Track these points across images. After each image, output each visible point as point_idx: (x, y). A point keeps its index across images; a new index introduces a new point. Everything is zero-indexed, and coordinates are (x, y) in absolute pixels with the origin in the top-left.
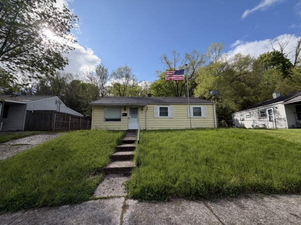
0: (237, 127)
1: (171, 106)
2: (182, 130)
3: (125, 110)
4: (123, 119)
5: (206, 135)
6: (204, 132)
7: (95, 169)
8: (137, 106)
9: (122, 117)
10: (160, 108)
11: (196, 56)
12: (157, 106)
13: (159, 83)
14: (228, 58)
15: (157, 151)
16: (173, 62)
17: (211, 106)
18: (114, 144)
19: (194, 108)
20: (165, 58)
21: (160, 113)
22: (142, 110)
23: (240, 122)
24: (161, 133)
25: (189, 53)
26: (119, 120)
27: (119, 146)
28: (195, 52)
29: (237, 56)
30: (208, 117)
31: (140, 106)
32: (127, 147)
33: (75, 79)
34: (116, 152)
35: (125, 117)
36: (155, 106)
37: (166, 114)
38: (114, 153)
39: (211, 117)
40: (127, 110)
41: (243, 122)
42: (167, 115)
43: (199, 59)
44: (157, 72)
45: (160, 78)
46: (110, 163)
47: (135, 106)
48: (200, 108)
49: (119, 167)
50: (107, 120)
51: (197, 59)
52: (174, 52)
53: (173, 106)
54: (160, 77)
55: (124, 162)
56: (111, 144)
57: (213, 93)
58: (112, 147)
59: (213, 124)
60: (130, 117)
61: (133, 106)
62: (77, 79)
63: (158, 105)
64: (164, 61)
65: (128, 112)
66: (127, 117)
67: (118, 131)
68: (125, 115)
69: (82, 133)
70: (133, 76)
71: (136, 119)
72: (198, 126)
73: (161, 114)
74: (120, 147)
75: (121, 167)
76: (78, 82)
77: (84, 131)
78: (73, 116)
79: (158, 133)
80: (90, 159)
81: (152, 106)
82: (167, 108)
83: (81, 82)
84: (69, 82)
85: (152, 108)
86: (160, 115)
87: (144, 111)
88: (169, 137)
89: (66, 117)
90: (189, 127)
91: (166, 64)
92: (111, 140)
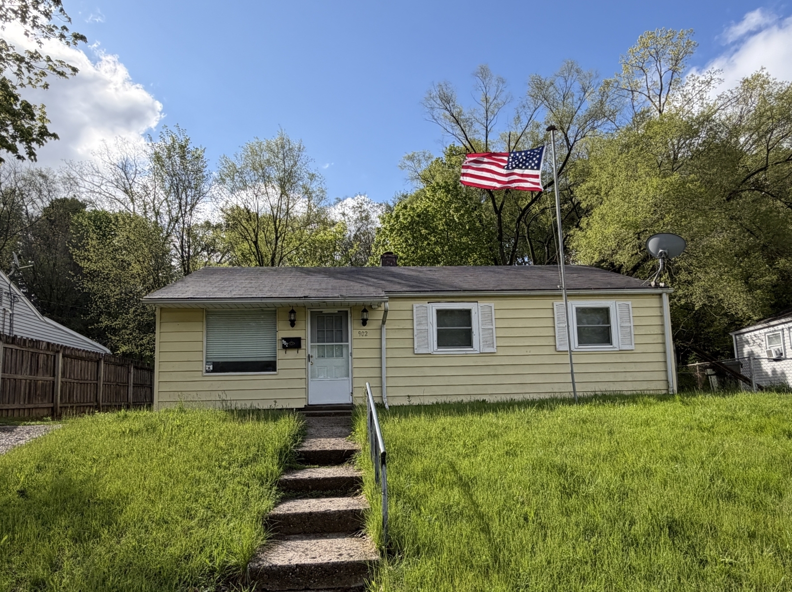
0: (760, 388)
1: (483, 303)
2: (541, 404)
3: (293, 324)
4: (286, 360)
5: (647, 423)
6: (629, 410)
7: (212, 571)
8: (341, 304)
9: (281, 354)
10: (439, 312)
11: (576, 87)
12: (425, 303)
13: (420, 206)
14: (711, 95)
15: (456, 494)
16: (480, 114)
17: (654, 302)
18: (270, 465)
19: (580, 311)
20: (446, 100)
21: (440, 333)
22: (364, 322)
23: (767, 366)
24: (457, 419)
25: (546, 76)
26: (270, 366)
27: (291, 477)
28: (572, 69)
29: (748, 85)
30: (640, 349)
31: (354, 307)
32: (325, 479)
33: (62, 195)
34: (284, 500)
35: (292, 353)
36: (416, 304)
37: (466, 339)
38: (276, 505)
39: (650, 348)
40: (300, 324)
41: (778, 366)
42: (469, 343)
43: (589, 103)
44: (411, 158)
45: (422, 186)
46: (266, 548)
47: (334, 305)
48: (606, 311)
49: (308, 561)
50: (220, 367)
51: (582, 101)
52: (484, 73)
53: (492, 303)
54: (426, 180)
55: (324, 542)
56: (260, 468)
57: (659, 246)
58: (262, 481)
59: (662, 376)
60: (315, 353)
61: (327, 305)
62: (70, 196)
63: (431, 299)
64: (441, 113)
65: (304, 331)
66: (302, 353)
67: (274, 414)
68: (294, 344)
69: (126, 425)
70: (312, 177)
71: (339, 362)
72: (600, 388)
73: (444, 339)
74: (297, 481)
75: (319, 561)
76: (75, 206)
77: (132, 413)
78: (71, 354)
79: (444, 421)
80: (187, 532)
81: (406, 305)
82: (468, 312)
83: (88, 209)
84: (35, 207)
85: (408, 315)
86: (441, 343)
87: (372, 326)
88: (493, 436)
89: (42, 358)
90: (566, 390)
91: (449, 124)
92: (253, 449)
